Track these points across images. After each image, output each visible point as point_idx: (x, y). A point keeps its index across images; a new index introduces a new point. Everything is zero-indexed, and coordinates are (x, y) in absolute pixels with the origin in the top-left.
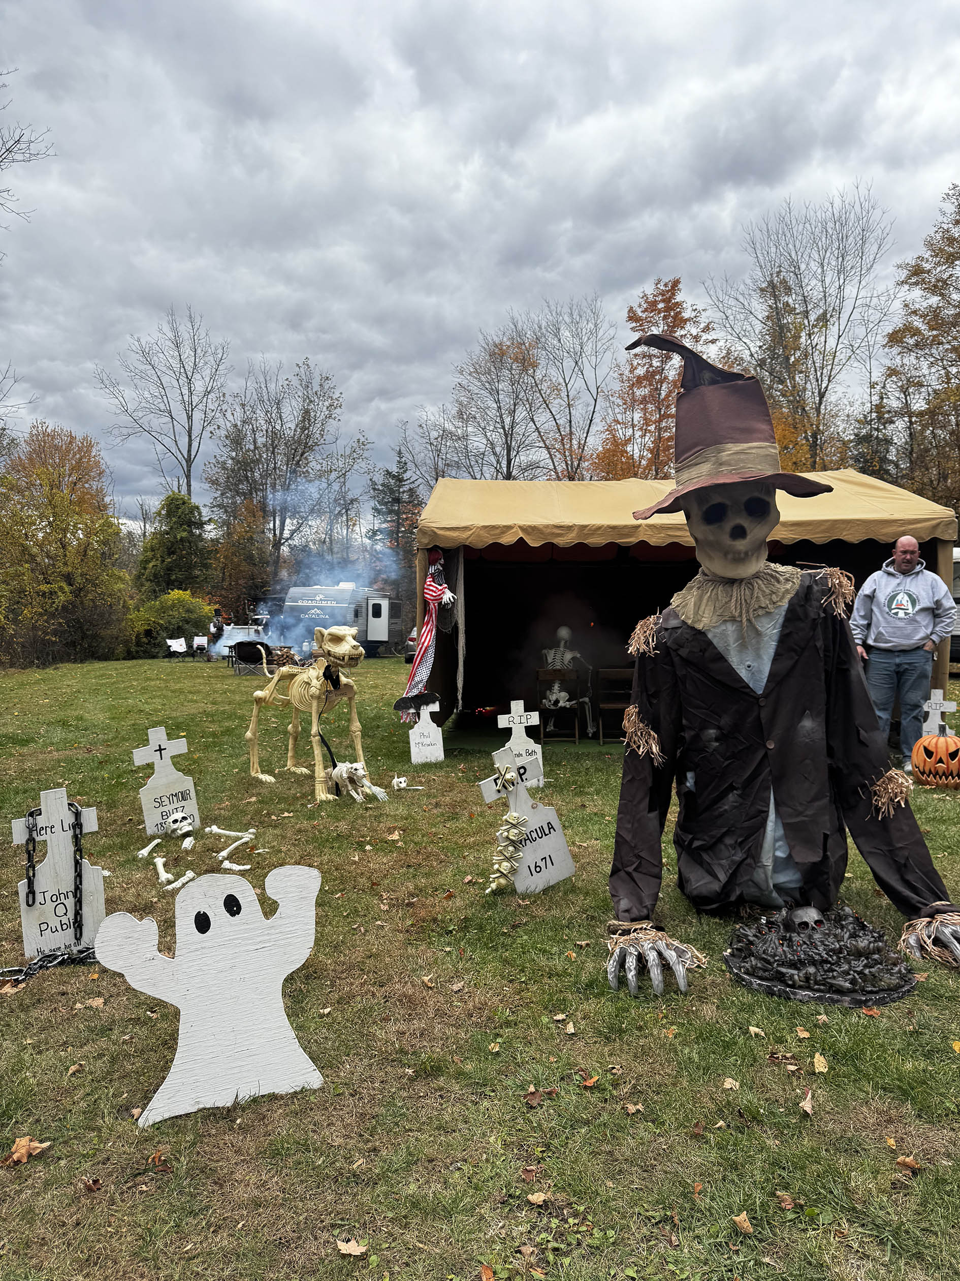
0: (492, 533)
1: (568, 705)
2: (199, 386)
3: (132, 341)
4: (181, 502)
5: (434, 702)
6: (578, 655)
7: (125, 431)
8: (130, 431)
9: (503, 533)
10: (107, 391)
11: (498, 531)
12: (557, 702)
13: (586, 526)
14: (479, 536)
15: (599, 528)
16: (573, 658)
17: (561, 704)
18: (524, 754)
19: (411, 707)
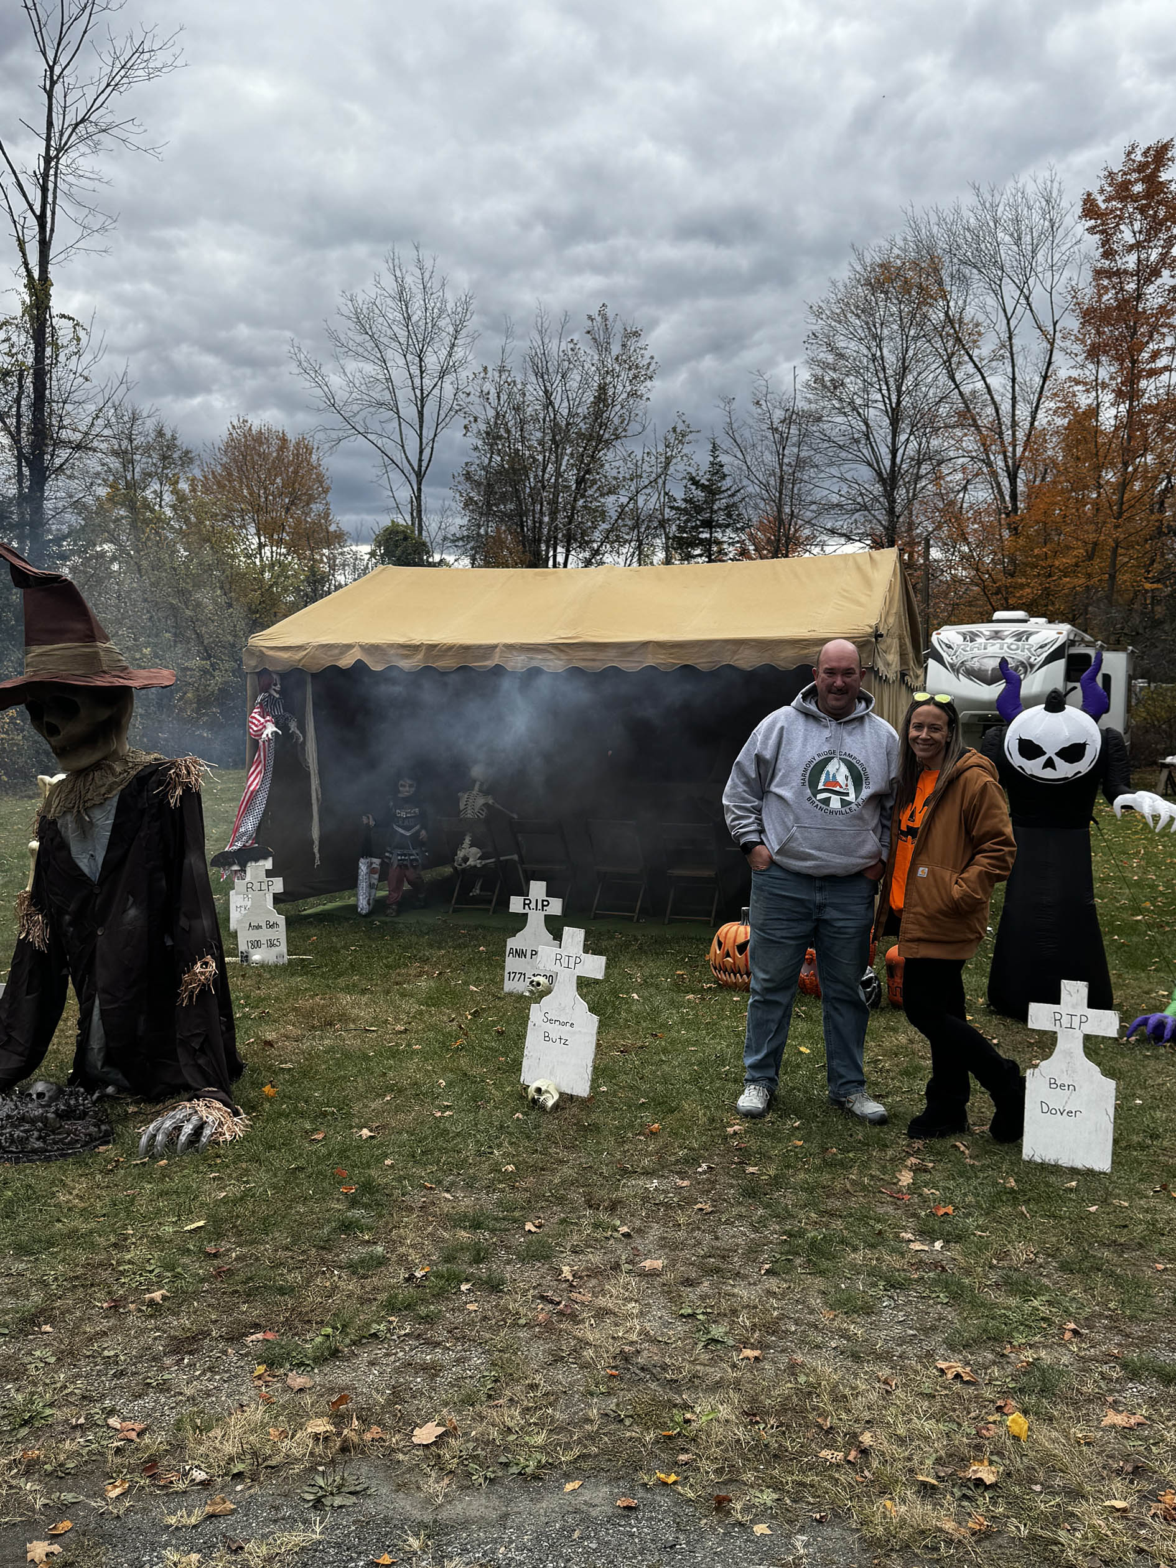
0: (329, 653)
1: (479, 864)
2: (432, 361)
3: (343, 300)
4: (401, 537)
5: (265, 858)
6: (491, 802)
7: (334, 435)
8: (341, 434)
9: (342, 653)
10: (308, 377)
11: (337, 651)
12: (466, 859)
13: (435, 646)
14: (313, 657)
15: (451, 648)
16: (486, 805)
17: (471, 862)
18: (264, 927)
19: (234, 863)
